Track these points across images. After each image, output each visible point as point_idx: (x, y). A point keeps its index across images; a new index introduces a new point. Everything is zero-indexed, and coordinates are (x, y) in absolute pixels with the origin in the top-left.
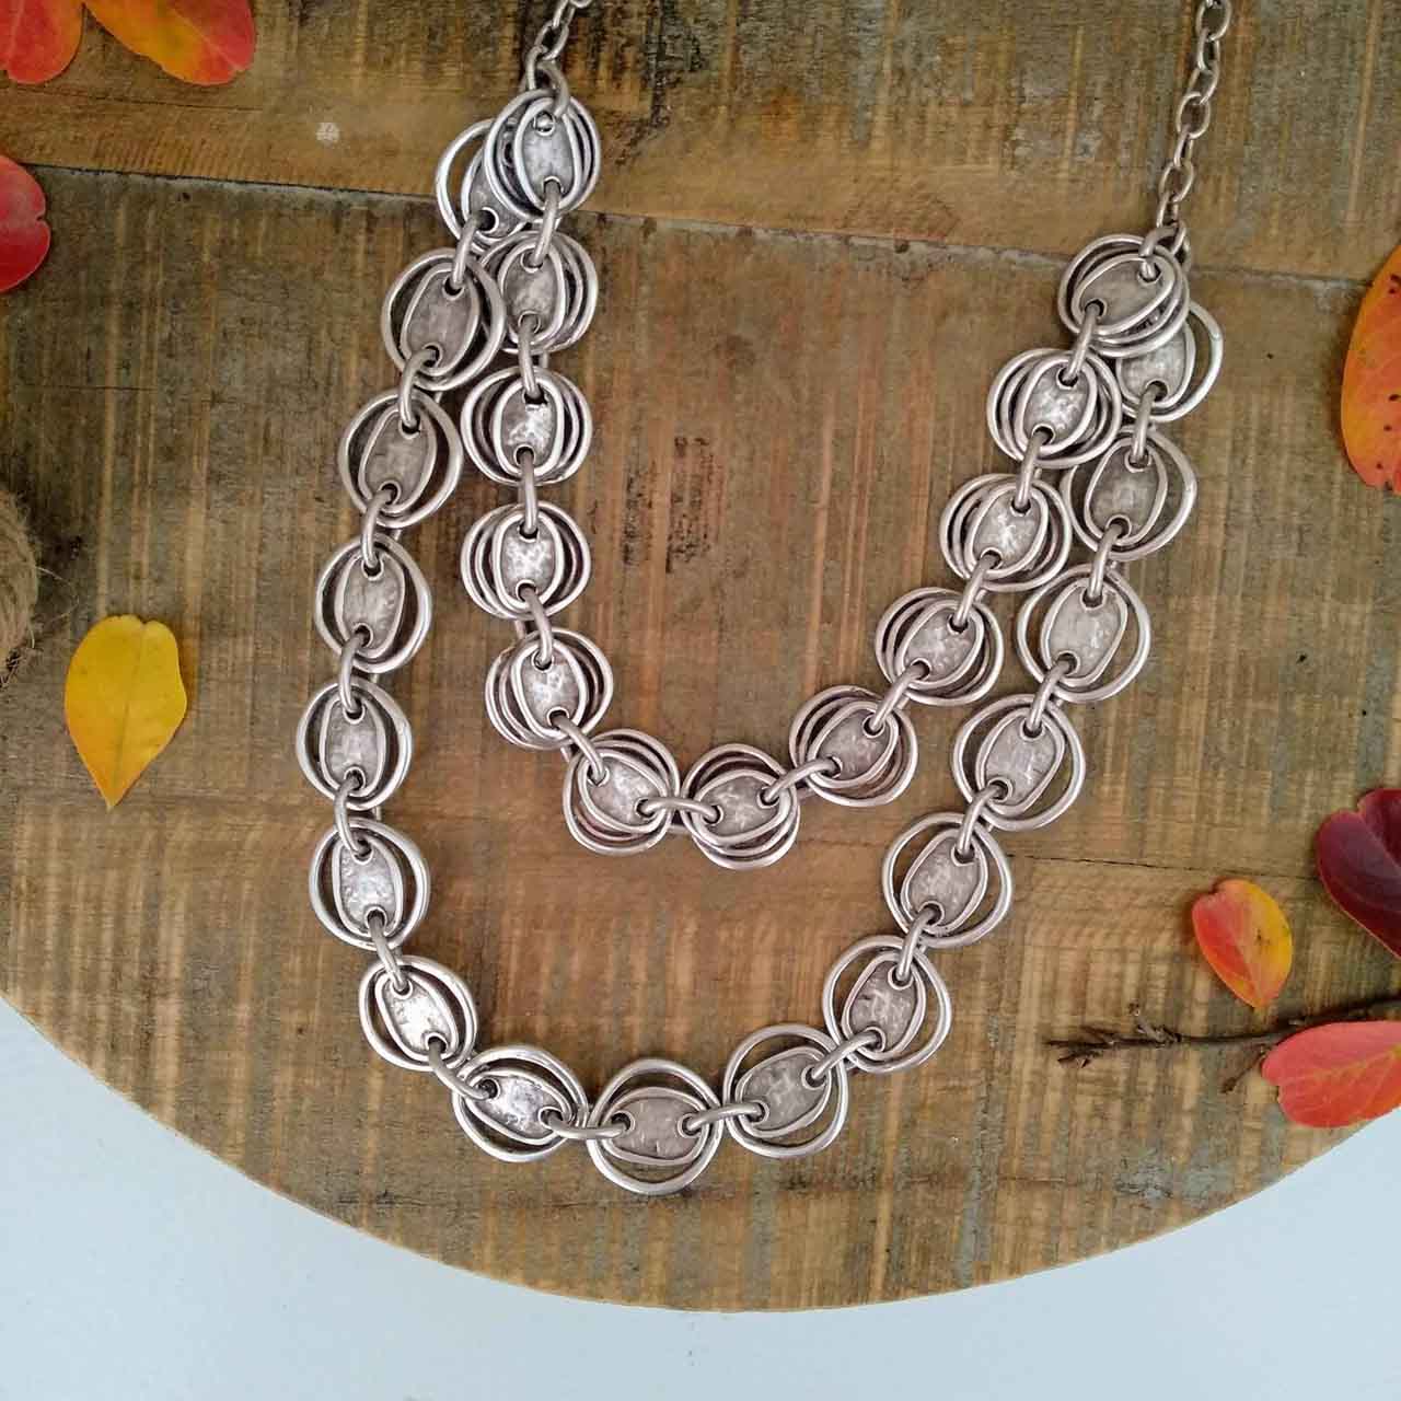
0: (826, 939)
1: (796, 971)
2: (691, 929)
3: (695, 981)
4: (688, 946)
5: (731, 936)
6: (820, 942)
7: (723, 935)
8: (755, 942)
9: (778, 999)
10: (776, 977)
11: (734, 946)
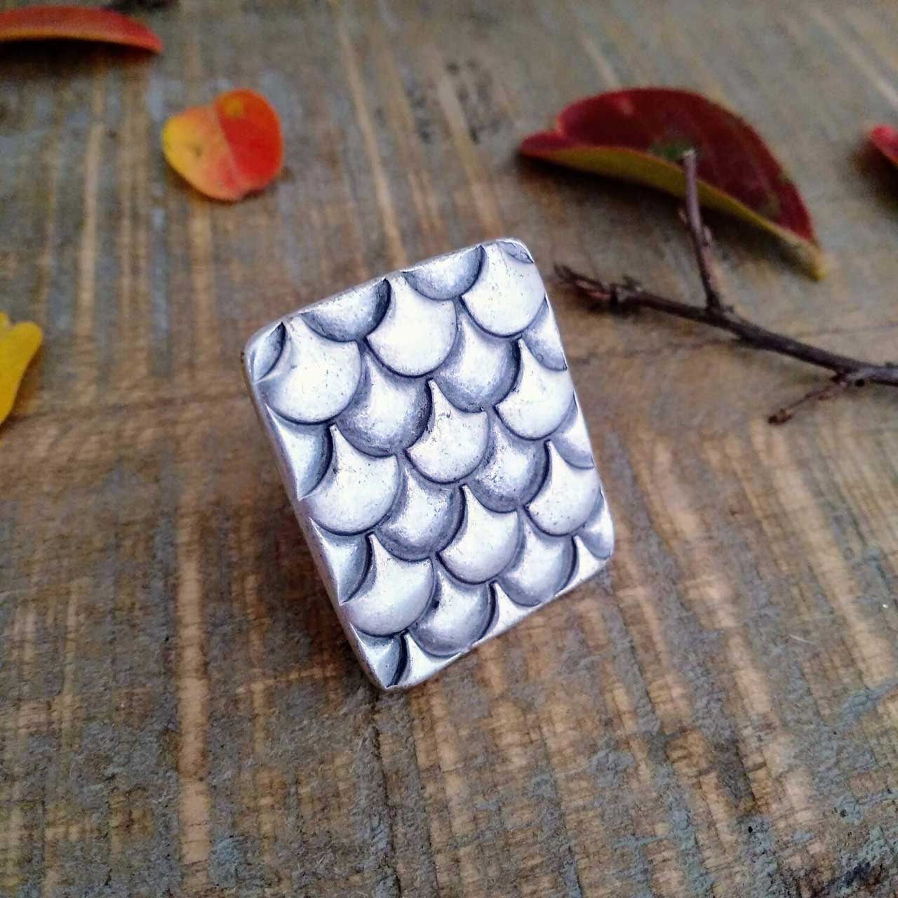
0: (857, 436)
1: (838, 478)
2: (663, 457)
3: (704, 521)
4: (671, 479)
5: (726, 457)
6: (849, 443)
7: (714, 457)
8: (762, 456)
9: (837, 520)
10: (818, 494)
11: (737, 466)
